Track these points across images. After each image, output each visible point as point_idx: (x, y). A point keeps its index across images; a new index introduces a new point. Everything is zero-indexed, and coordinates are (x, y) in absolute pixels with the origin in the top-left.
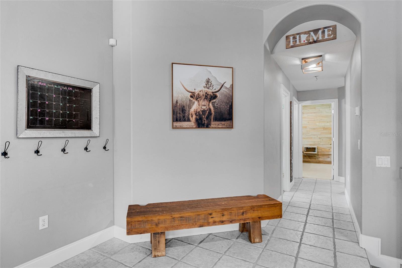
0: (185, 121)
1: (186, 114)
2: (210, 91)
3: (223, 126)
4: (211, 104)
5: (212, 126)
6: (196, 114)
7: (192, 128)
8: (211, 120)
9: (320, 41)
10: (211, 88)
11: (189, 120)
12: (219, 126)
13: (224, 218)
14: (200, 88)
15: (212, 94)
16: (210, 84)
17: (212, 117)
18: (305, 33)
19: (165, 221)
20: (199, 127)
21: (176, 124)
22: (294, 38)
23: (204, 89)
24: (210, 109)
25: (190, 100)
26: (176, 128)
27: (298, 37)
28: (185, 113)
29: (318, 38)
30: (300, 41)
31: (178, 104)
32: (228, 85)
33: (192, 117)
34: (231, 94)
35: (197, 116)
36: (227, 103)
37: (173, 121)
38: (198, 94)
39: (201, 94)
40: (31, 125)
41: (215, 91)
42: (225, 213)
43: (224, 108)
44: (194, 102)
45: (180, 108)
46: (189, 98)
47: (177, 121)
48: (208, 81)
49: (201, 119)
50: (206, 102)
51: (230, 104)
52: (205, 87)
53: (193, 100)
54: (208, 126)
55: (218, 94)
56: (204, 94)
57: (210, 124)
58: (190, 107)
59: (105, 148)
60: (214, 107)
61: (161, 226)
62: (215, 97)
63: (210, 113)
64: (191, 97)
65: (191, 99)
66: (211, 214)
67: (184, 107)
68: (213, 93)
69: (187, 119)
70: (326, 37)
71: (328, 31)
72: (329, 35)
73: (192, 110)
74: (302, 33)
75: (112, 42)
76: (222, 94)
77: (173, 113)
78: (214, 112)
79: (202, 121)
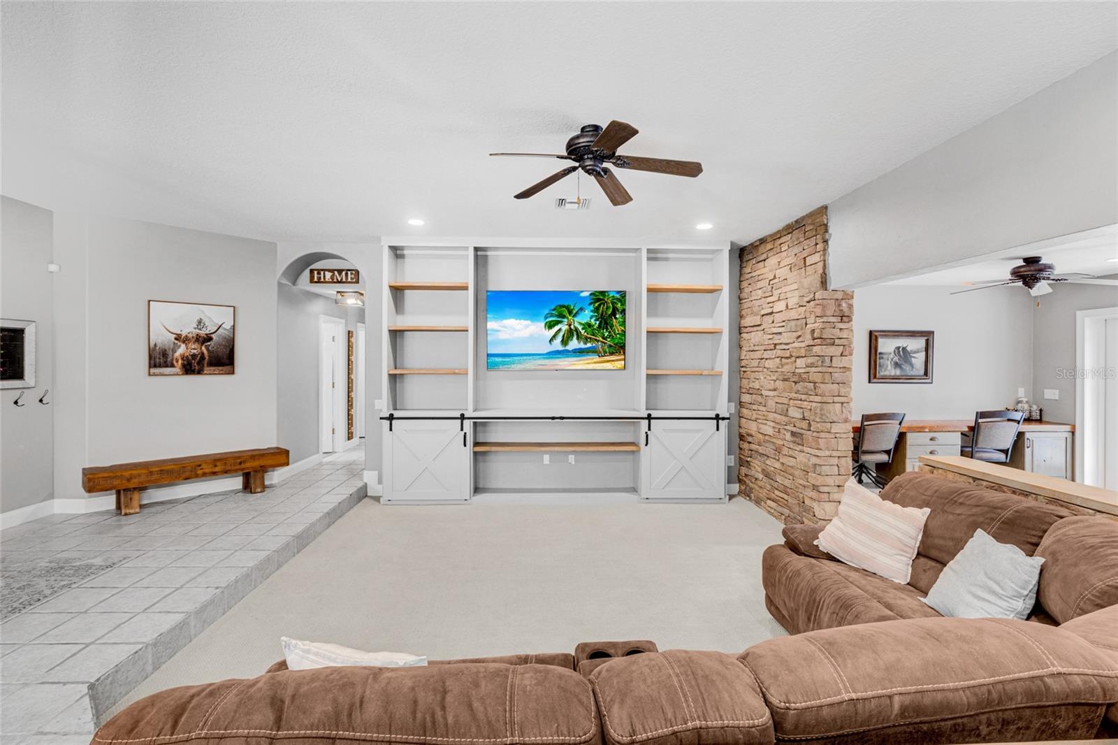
0: (166, 366)
1: (169, 359)
2: (203, 333)
3: (221, 372)
4: (203, 348)
5: (205, 372)
6: (182, 359)
7: (178, 375)
8: (203, 365)
9: (344, 282)
10: (204, 329)
11: (173, 366)
12: (215, 372)
13: (217, 469)
14: (189, 329)
15: (205, 336)
16: (202, 324)
17: (206, 362)
18: (330, 271)
19: (139, 475)
20: (187, 374)
21: (153, 370)
22: (319, 273)
23: (194, 330)
24: (203, 354)
25: (174, 343)
26: (155, 375)
27: (322, 273)
28: (167, 358)
29: (342, 279)
30: (324, 278)
31: (157, 348)
32: (228, 325)
33: (177, 362)
34: (232, 336)
35: (184, 360)
36: (226, 346)
37: (150, 367)
38: (186, 336)
39: (190, 335)
41: (212, 332)
42: (218, 464)
43: (224, 352)
44: (180, 346)
45: (160, 353)
46: (173, 340)
47: (155, 366)
48: (200, 322)
49: (190, 364)
50: (196, 346)
51: (231, 347)
52: (195, 328)
53: (179, 344)
54: (200, 372)
55: (213, 336)
56: (195, 335)
57: (203, 371)
58: (174, 351)
59: (41, 401)
60: (208, 350)
61: (133, 481)
62: (210, 339)
63: (203, 358)
64: (176, 339)
65: (176, 342)
66: (199, 466)
67: (166, 350)
68: (206, 334)
69: (169, 364)
70: (349, 280)
71: (352, 274)
72: (352, 279)
73: (177, 354)
74: (326, 270)
75: (53, 268)
76: (219, 336)
77: (150, 357)
78: (209, 356)
79: (191, 367)
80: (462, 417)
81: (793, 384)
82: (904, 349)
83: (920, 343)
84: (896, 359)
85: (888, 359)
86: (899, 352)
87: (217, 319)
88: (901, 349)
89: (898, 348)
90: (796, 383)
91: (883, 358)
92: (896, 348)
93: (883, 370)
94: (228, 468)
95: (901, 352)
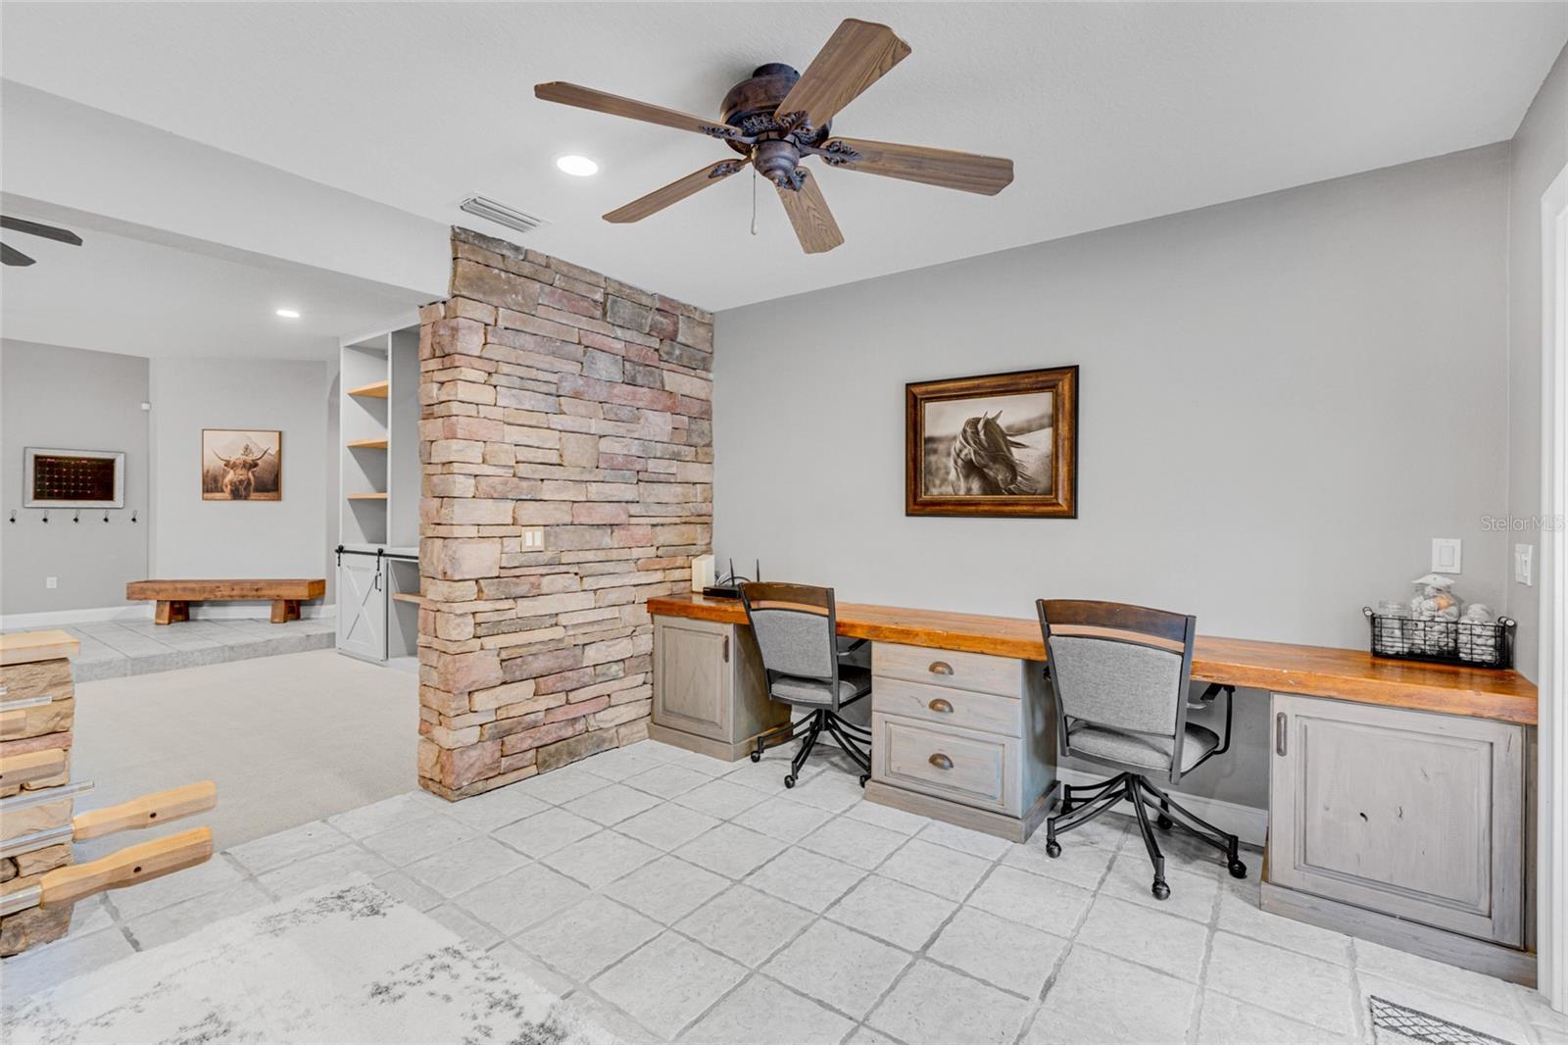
0: (218, 492)
2: (249, 459)
3: (267, 498)
4: (250, 474)
6: (231, 484)
8: (249, 490)
11: (222, 491)
12: (261, 498)
14: (237, 456)
15: (252, 462)
17: (252, 488)
20: (235, 499)
21: (206, 495)
23: (241, 456)
24: (249, 479)
26: (207, 499)
31: (210, 474)
32: (273, 450)
33: (227, 487)
34: (278, 460)
35: (232, 486)
36: (272, 471)
37: (204, 492)
38: (235, 462)
39: (238, 462)
40: (38, 496)
41: (258, 457)
43: (268, 478)
44: (229, 472)
45: (212, 478)
46: (223, 466)
47: (207, 491)
49: (237, 490)
50: (244, 471)
51: (277, 472)
53: (228, 469)
54: (246, 498)
55: (259, 462)
56: (242, 461)
57: (249, 496)
58: (224, 477)
59: (134, 520)
60: (254, 476)
62: (256, 465)
63: (249, 484)
64: (225, 465)
65: (226, 468)
67: (216, 476)
68: (253, 460)
73: (227, 480)
75: (145, 406)
76: (265, 462)
77: (204, 483)
78: (255, 482)
79: (239, 493)
80: (380, 553)
82: (990, 424)
83: (1038, 405)
84: (969, 452)
85: (949, 454)
86: (977, 433)
87: (264, 445)
88: (980, 426)
89: (974, 422)
91: (935, 451)
92: (968, 423)
93: (937, 482)
94: (245, 593)
95: (982, 433)
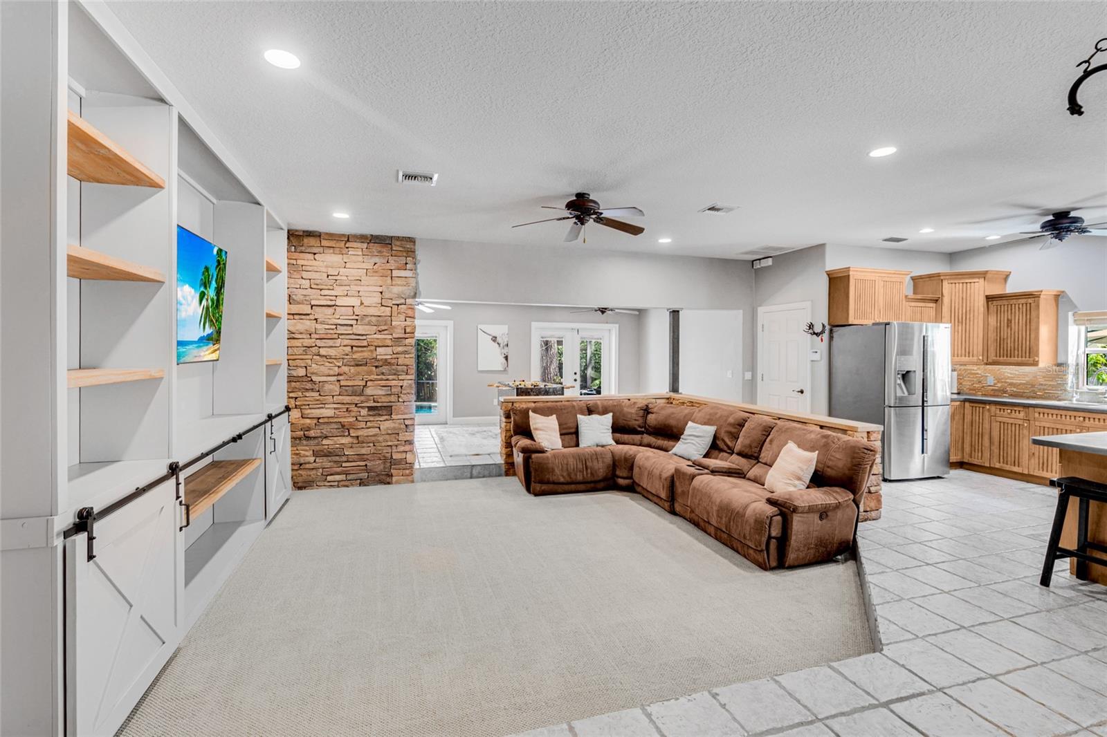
81: (374, 368)
90: (376, 367)
